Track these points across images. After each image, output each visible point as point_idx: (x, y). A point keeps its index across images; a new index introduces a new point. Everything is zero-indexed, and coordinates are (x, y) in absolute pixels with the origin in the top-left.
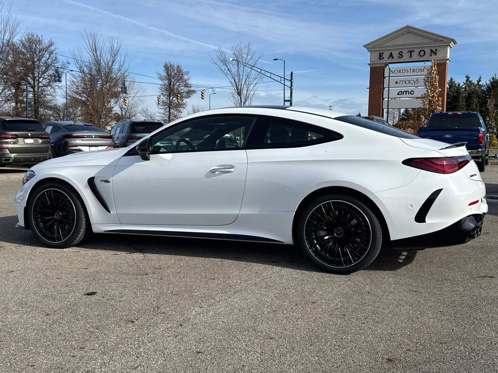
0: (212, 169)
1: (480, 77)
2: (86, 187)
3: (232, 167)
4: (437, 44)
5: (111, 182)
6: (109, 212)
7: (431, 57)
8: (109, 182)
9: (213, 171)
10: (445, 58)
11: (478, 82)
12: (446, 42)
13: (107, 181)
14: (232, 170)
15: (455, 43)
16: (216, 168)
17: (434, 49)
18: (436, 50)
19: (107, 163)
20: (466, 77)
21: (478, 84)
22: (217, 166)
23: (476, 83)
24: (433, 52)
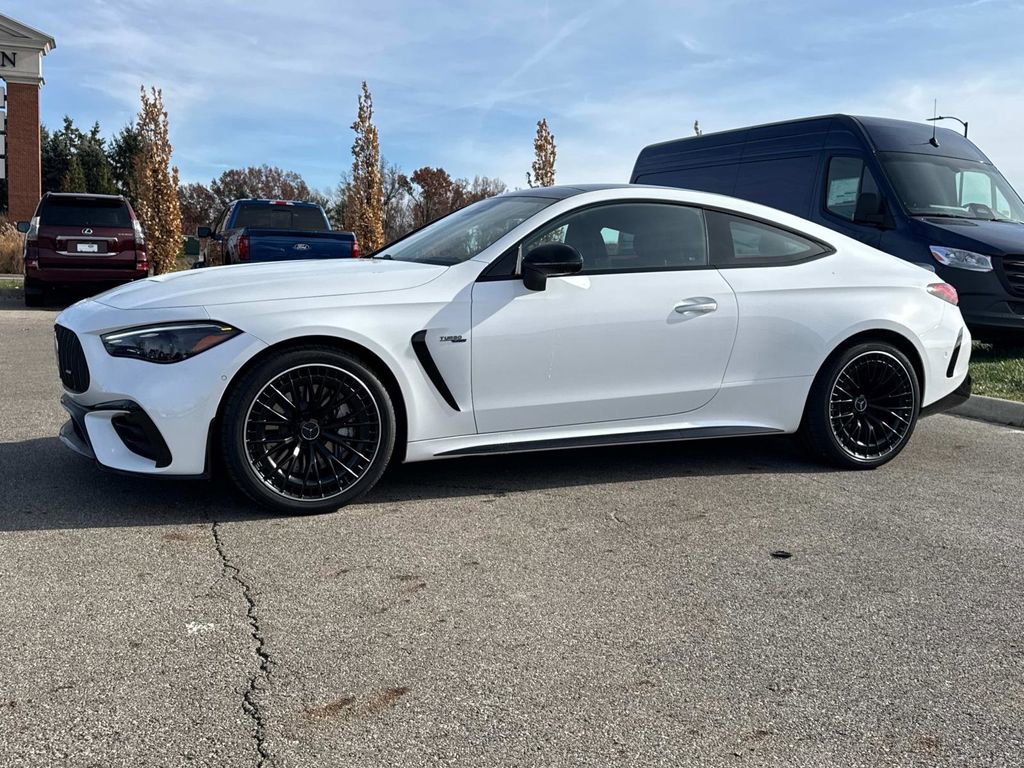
0: (677, 305)
1: (97, 124)
2: (407, 354)
3: (711, 300)
4: (14, 42)
5: (468, 341)
6: (457, 408)
7: (4, 68)
8: (464, 340)
9: (680, 310)
10: (35, 76)
11: (94, 133)
12: (36, 42)
13: (458, 340)
14: (713, 306)
15: (53, 46)
16: (682, 304)
17: (8, 53)
18: (14, 54)
19: (448, 297)
20: (66, 121)
21: (93, 138)
22: (684, 301)
23: (90, 135)
24: (10, 60)
